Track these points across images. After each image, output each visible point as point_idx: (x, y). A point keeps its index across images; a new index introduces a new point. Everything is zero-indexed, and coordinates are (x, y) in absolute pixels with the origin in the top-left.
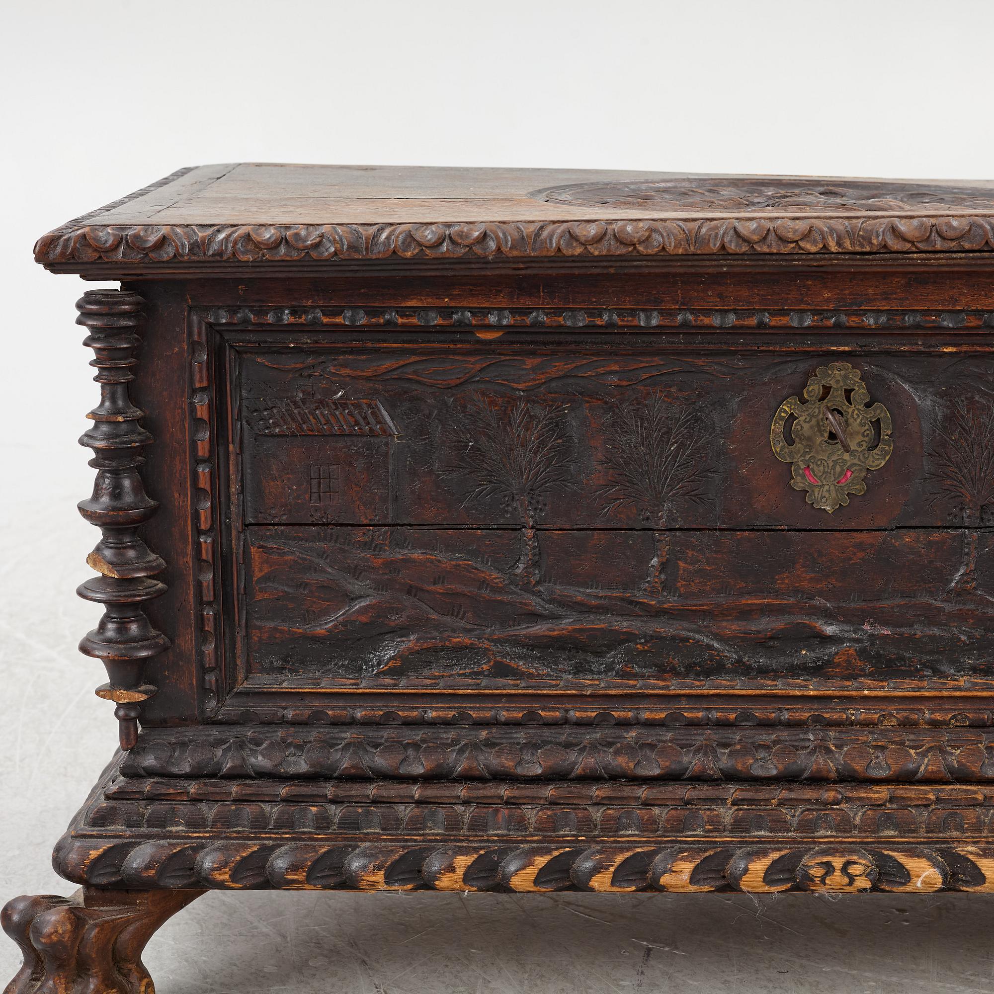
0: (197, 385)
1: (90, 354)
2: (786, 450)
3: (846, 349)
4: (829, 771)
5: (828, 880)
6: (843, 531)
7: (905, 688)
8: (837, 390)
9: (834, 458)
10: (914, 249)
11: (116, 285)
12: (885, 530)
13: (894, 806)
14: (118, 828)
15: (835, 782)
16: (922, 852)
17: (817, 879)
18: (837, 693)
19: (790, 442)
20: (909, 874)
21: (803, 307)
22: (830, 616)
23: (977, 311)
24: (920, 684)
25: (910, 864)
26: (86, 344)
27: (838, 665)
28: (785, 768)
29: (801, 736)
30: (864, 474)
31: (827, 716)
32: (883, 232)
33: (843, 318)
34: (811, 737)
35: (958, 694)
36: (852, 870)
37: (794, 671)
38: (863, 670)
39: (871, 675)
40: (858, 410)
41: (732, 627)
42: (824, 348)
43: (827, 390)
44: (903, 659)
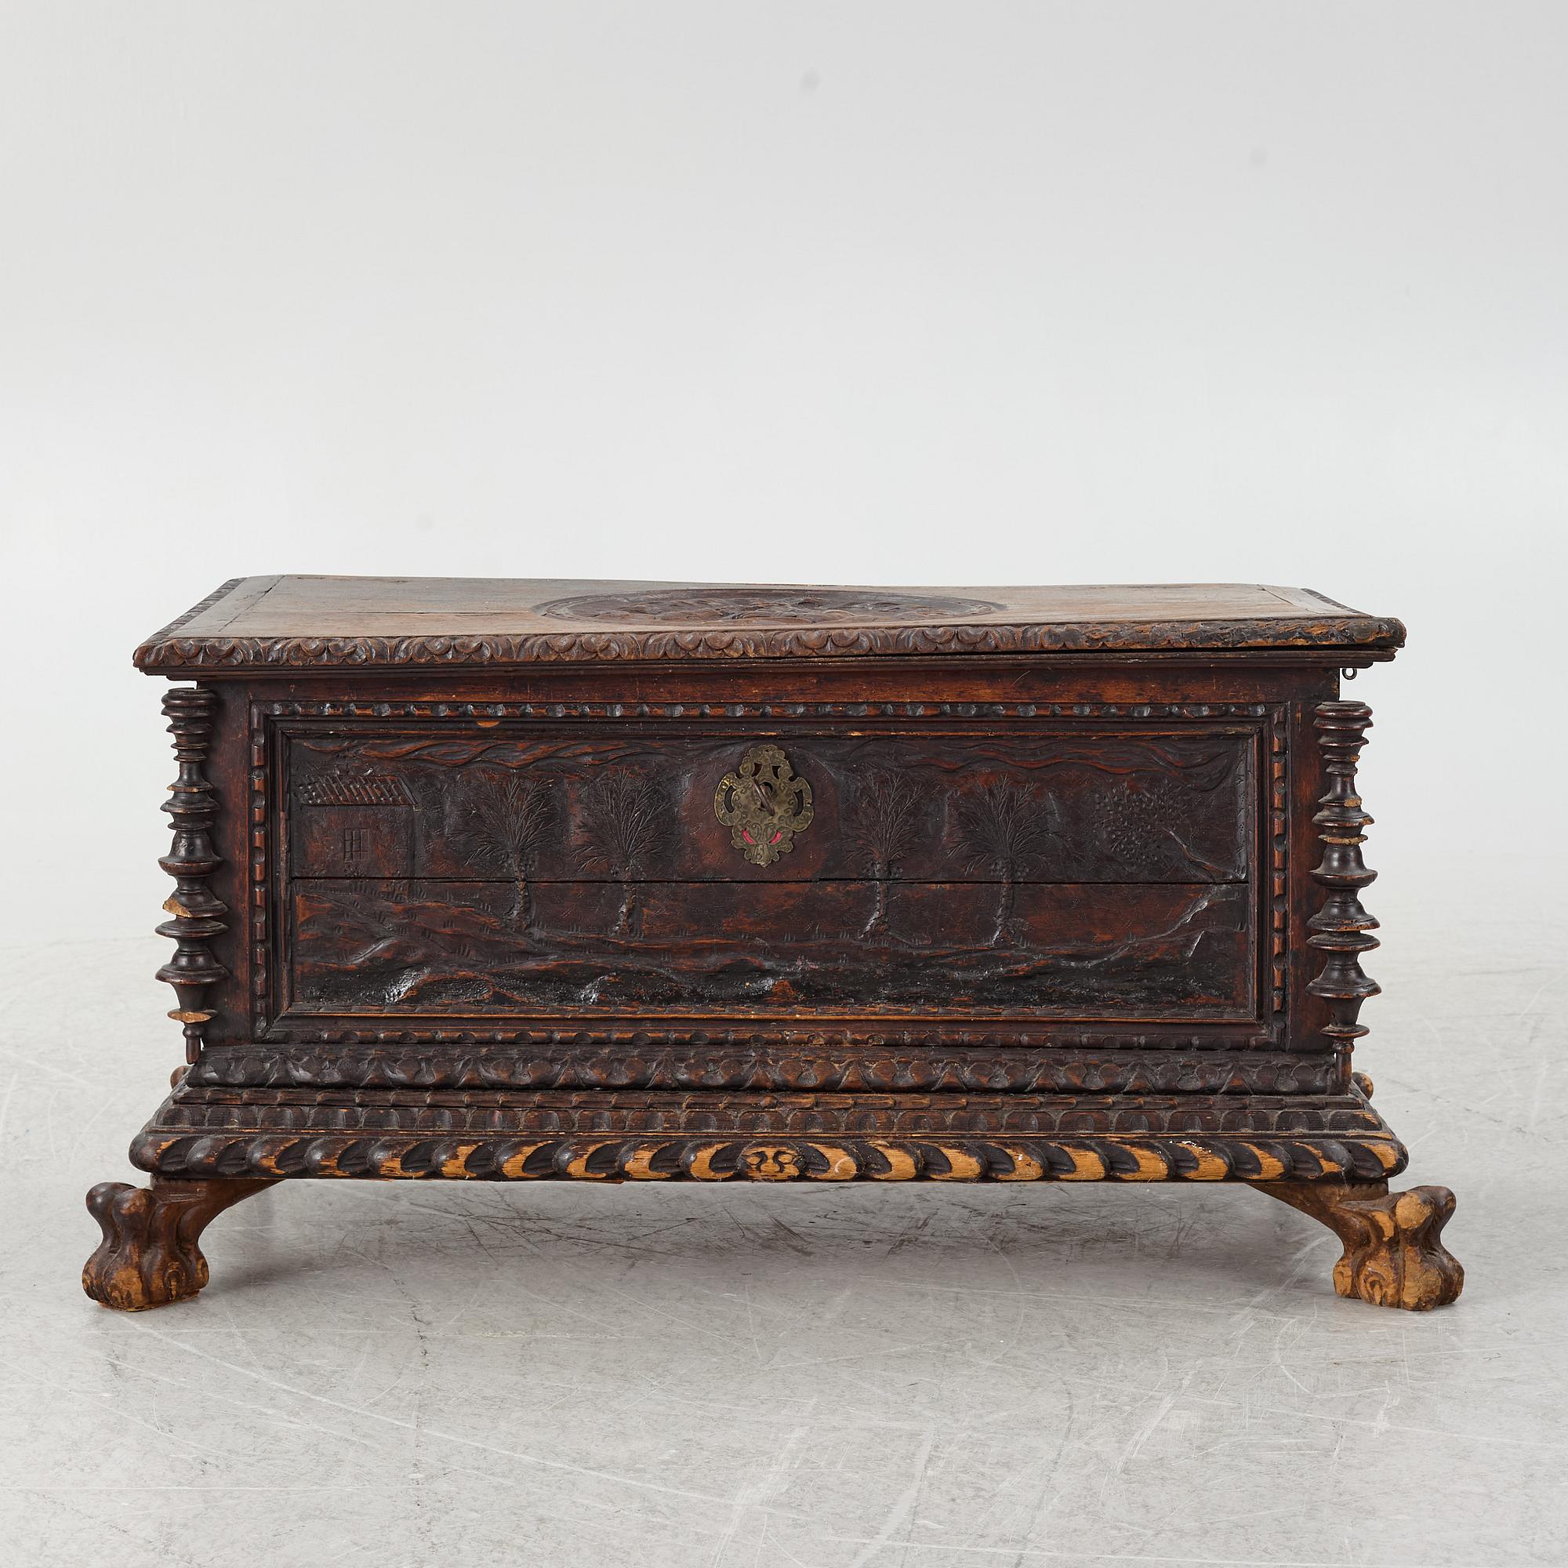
0: (256, 764)
1: (172, 739)
2: (727, 816)
3: (773, 734)
4: (767, 1080)
5: (763, 1167)
6: (776, 882)
7: (832, 1013)
8: (766, 767)
9: (766, 822)
10: (814, 654)
11: (193, 684)
12: (810, 881)
13: (820, 1109)
14: (184, 1125)
15: (773, 1091)
16: (840, 1144)
17: (754, 1167)
18: (774, 1017)
19: (730, 809)
20: (828, 1162)
21: (736, 700)
22: (768, 954)
23: (875, 702)
24: (842, 1010)
25: (829, 1153)
26: (168, 730)
27: (775, 994)
28: (731, 1078)
29: (745, 1053)
30: (790, 835)
31: (765, 1036)
32: (790, 641)
33: (769, 709)
34: (753, 1054)
35: (873, 1017)
36: (782, 1159)
37: (741, 999)
38: (796, 998)
39: (803, 1002)
40: (784, 783)
41: (685, 963)
42: (755, 733)
43: (758, 767)
44: (828, 989)
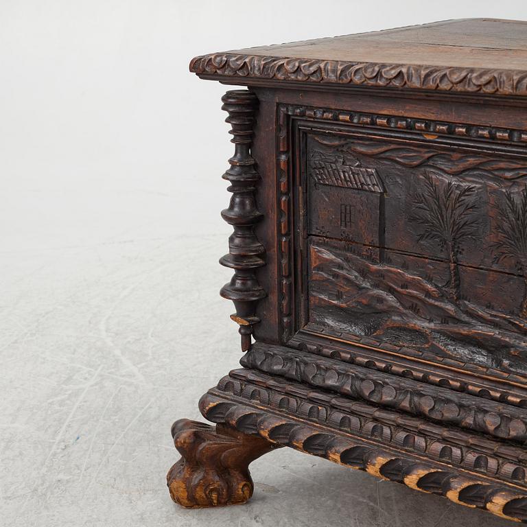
0: (282, 150)
1: (229, 127)
14: (230, 394)
26: (227, 121)
